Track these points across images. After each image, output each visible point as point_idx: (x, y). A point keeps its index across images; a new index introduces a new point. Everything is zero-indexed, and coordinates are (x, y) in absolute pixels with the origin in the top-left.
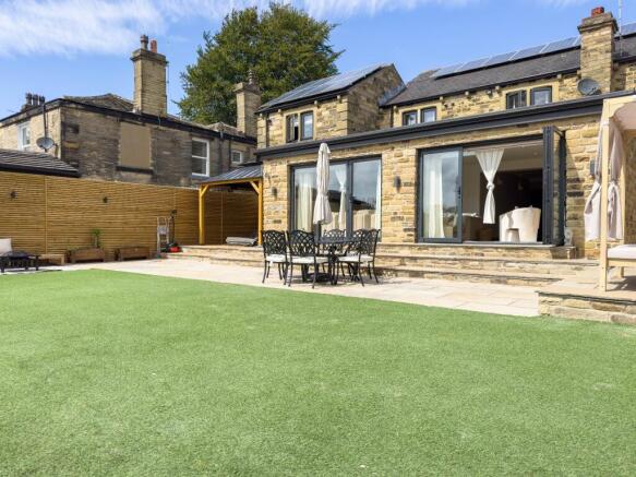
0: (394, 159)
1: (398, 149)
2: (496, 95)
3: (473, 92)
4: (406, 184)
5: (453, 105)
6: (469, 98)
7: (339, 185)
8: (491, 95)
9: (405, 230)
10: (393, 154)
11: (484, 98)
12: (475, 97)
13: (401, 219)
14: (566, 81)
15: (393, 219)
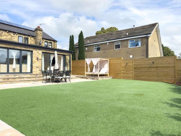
0: (36, 53)
1: (38, 51)
2: (15, 35)
3: (9, 32)
4: (40, 59)
5: (2, 33)
6: (7, 33)
7: (13, 57)
8: (14, 35)
9: (39, 70)
10: (36, 51)
11: (12, 34)
12: (9, 33)
13: (38, 68)
14: (31, 38)
15: (36, 68)
